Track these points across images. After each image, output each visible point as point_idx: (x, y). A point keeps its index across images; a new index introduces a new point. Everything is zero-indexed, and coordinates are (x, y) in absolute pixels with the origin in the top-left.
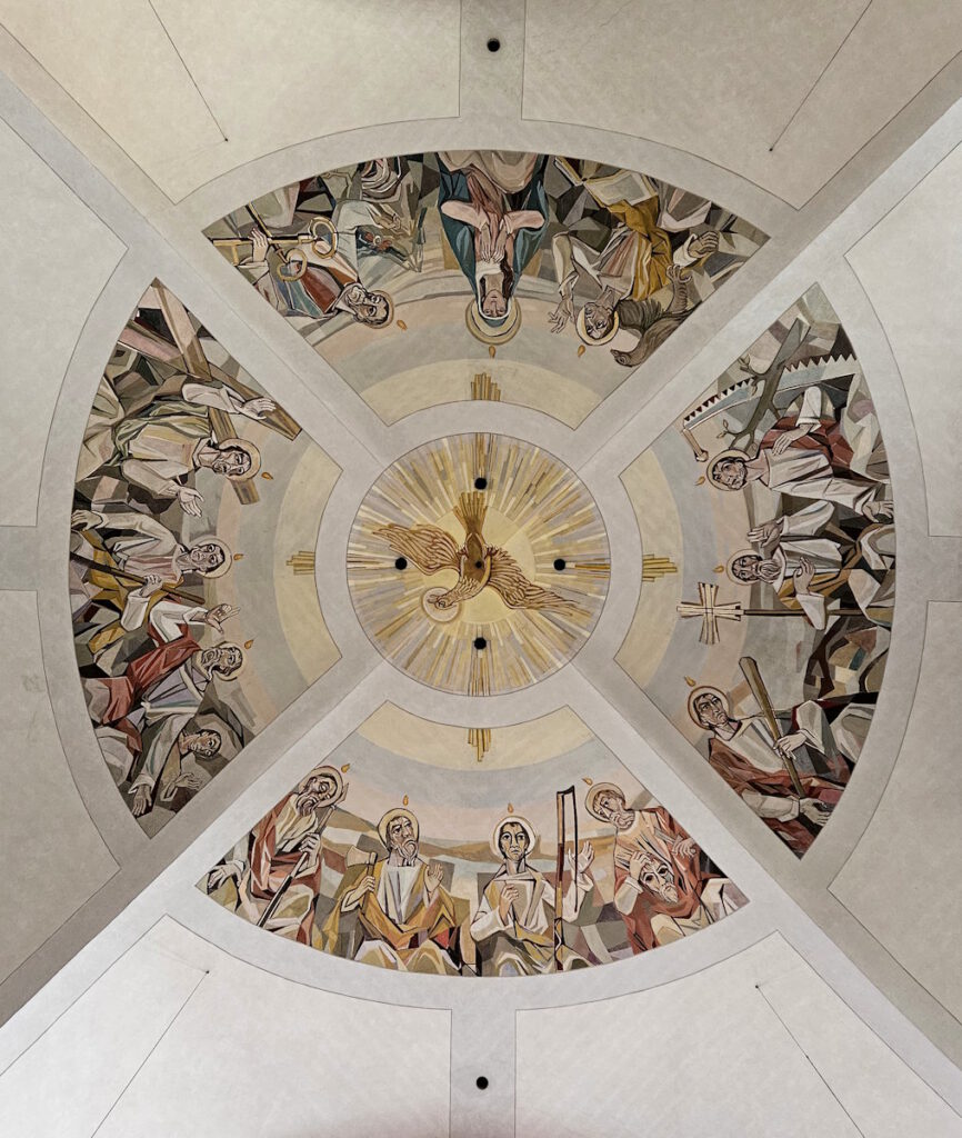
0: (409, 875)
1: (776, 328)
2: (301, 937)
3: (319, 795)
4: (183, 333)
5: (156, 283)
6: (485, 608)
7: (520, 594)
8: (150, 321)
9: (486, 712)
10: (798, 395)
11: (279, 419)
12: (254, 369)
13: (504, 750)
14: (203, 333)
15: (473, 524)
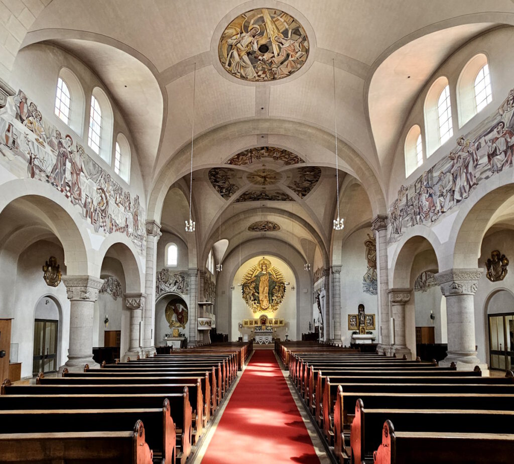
0: (275, 155)
1: (230, 197)
2: (292, 153)
3: (287, 163)
4: (300, 194)
5: (302, 198)
6: (263, 175)
7: (259, 176)
8: (304, 195)
9: (263, 168)
10: (226, 192)
11: (290, 187)
12: (293, 192)
13: (261, 165)
14: (298, 195)
15: (265, 180)
